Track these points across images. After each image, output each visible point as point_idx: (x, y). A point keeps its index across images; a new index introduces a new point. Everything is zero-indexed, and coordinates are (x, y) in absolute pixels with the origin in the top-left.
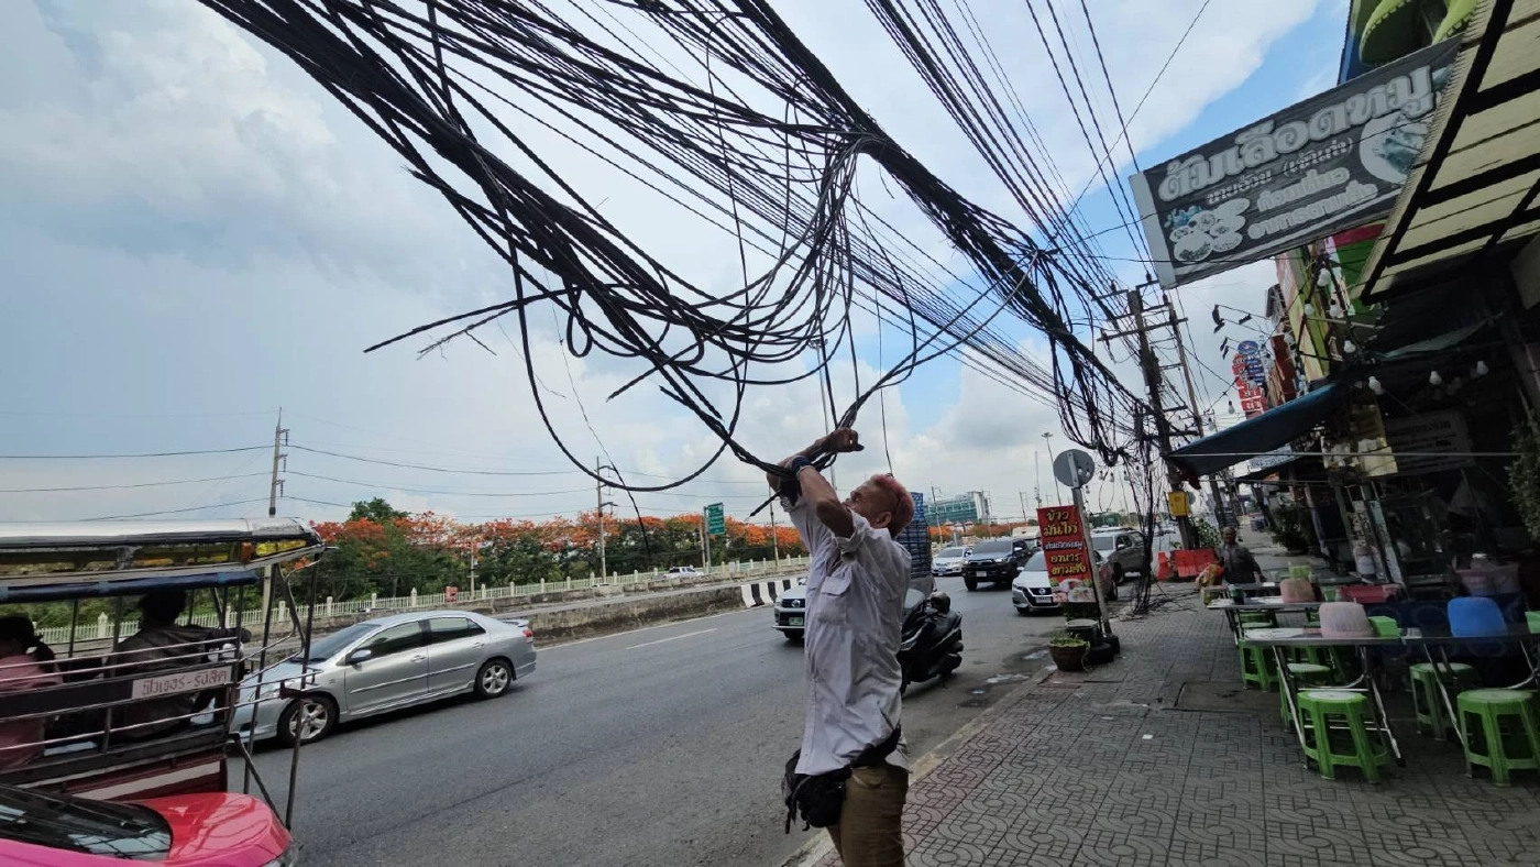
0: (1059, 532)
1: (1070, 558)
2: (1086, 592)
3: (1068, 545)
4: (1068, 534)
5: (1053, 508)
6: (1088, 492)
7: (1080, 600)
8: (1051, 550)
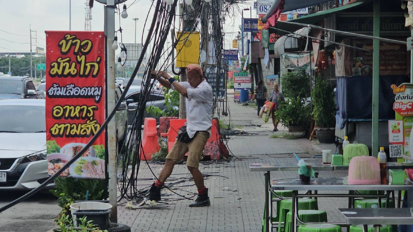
0: (73, 70)
1: (82, 111)
2: (94, 163)
3: (82, 92)
4: (84, 75)
5: (71, 33)
6: (125, 16)
7: (85, 175)
8: (53, 96)
